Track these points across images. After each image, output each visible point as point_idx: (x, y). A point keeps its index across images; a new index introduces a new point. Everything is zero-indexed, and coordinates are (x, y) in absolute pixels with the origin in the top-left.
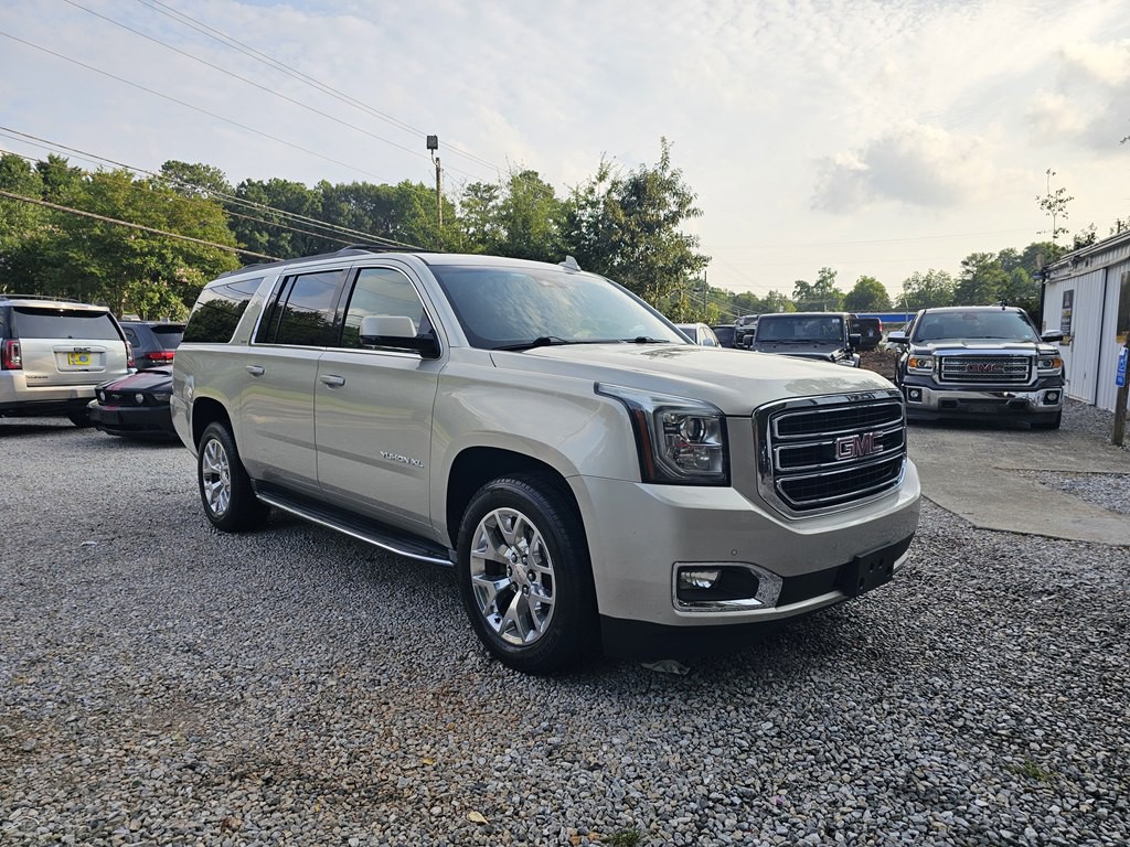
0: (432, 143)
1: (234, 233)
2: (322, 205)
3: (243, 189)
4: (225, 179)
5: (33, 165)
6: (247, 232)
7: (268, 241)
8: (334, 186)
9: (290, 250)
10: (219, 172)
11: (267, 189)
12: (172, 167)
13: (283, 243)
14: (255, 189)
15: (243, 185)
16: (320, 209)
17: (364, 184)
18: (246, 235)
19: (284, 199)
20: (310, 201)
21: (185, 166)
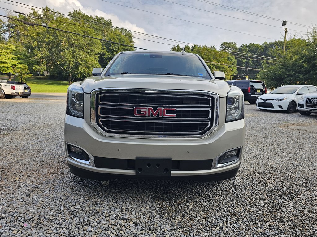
0: (284, 23)
1: (236, 60)
2: (264, 49)
3: (241, 47)
4: (236, 45)
5: (191, 48)
6: (240, 59)
7: (246, 62)
8: (268, 43)
9: (252, 63)
10: (235, 43)
11: (247, 46)
12: (223, 44)
13: (250, 62)
14: (244, 47)
15: (241, 46)
16: (263, 51)
17: (279, 41)
18: (240, 60)
19: (252, 49)
20: (260, 49)
21: (227, 43)
